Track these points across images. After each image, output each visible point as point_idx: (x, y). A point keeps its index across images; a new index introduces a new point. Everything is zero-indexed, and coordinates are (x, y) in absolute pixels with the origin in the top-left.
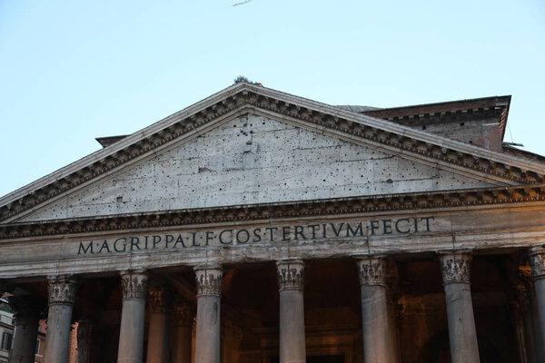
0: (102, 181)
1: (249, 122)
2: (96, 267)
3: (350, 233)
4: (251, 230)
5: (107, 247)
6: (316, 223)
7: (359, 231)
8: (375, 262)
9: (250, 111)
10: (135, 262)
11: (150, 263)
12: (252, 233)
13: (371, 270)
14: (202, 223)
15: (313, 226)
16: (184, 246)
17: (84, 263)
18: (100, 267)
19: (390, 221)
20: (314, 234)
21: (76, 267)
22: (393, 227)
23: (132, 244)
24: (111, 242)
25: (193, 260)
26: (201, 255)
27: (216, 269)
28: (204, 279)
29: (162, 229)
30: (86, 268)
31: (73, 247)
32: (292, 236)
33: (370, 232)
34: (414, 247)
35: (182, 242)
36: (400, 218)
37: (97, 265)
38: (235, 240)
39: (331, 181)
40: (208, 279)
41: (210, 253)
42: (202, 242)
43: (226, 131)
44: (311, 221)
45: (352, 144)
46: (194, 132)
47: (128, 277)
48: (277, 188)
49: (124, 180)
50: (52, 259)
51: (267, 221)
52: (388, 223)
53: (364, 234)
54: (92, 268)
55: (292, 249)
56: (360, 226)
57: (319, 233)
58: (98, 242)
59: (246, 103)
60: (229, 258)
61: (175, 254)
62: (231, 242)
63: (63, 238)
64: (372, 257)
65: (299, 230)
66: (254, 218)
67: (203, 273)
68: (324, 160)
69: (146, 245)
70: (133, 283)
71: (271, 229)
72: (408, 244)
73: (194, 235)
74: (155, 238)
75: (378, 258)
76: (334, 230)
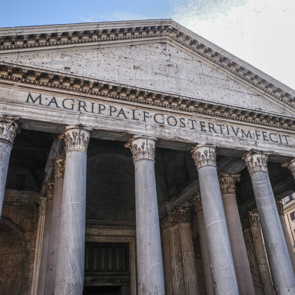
0: (52, 51)
1: (168, 48)
2: (44, 117)
3: (244, 136)
4: (178, 117)
5: (55, 102)
6: (221, 124)
7: (249, 135)
9: (168, 42)
11: (97, 124)
12: (178, 120)
13: (262, 162)
14: (142, 103)
15: (220, 126)
16: (126, 118)
17: (33, 110)
18: (49, 118)
20: (222, 131)
22: (268, 137)
23: (80, 106)
24: (60, 99)
25: (134, 129)
26: (141, 127)
27: (154, 140)
28: (145, 146)
31: (22, 95)
32: (207, 129)
33: (256, 137)
35: (123, 113)
36: (271, 132)
37: (46, 115)
38: (166, 123)
39: (227, 100)
40: (149, 146)
41: (149, 127)
42: (141, 118)
43: (151, 49)
44: (219, 121)
45: (235, 82)
49: (71, 56)
51: (191, 114)
52: (265, 134)
53: (252, 137)
54: (40, 116)
55: (209, 137)
56: (249, 132)
57: (225, 131)
58: (47, 96)
59: (167, 36)
60: (163, 134)
61: (119, 122)
62: (163, 123)
63: (12, 85)
64: (262, 152)
65: (211, 126)
66: (182, 110)
67: (145, 141)
68: (220, 86)
69: (93, 110)
70: (81, 137)
71: (192, 121)
72: (279, 149)
73: (134, 111)
74: (100, 105)
75: (266, 155)
76: (234, 131)
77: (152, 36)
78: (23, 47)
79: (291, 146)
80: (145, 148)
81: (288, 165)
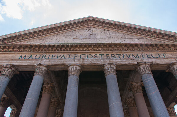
2: (25, 63)
3: (134, 57)
5: (32, 57)
6: (119, 54)
7: (137, 57)
8: (147, 65)
9: (92, 26)
10: (43, 62)
11: (50, 63)
12: (93, 56)
13: (146, 68)
14: (74, 51)
15: (119, 55)
17: (20, 61)
18: (27, 63)
19: (149, 54)
20: (119, 57)
21: (16, 63)
22: (151, 56)
23: (43, 57)
24: (34, 56)
25: (68, 63)
26: (72, 61)
27: (79, 66)
28: (73, 69)
29: (56, 52)
30: (21, 63)
32: (110, 57)
33: (142, 57)
34: (162, 62)
35: (64, 57)
36: (153, 53)
38: (87, 57)
40: (75, 69)
41: (76, 60)
42: (73, 57)
43: (83, 30)
45: (128, 35)
46: (72, 29)
47: (39, 67)
49: (44, 39)
50: (7, 60)
51: (100, 51)
52: (148, 55)
53: (140, 57)
54: (23, 63)
55: (111, 61)
56: (137, 55)
58: (28, 55)
59: (90, 24)
60: (84, 63)
61: (61, 60)
62: (85, 58)
63: (14, 53)
64: (145, 63)
65: (113, 55)
66: (95, 50)
67: (73, 67)
68: (119, 38)
69: (49, 57)
70: (40, 69)
72: (158, 61)
74: (53, 55)
75: (149, 64)
76: (127, 56)
77: (83, 25)
78: (23, 39)
79: (167, 58)
80: (73, 70)
81: (169, 70)
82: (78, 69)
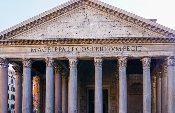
0: (37, 28)
1: (86, 11)
2: (37, 56)
3: (117, 50)
4: (86, 47)
5: (40, 50)
7: (120, 49)
8: (124, 59)
11: (54, 56)
12: (86, 48)
13: (123, 62)
14: (71, 44)
15: (106, 47)
16: (65, 51)
17: (33, 55)
18: (39, 56)
20: (106, 50)
21: (30, 56)
22: (130, 49)
23: (48, 50)
24: (41, 48)
25: (68, 56)
26: (70, 54)
27: (75, 59)
29: (57, 45)
31: (29, 49)
32: (99, 50)
33: (123, 50)
34: (136, 55)
35: (64, 50)
36: (132, 46)
38: (81, 50)
39: (112, 33)
40: (73, 62)
41: (73, 54)
42: (71, 50)
43: (78, 14)
44: (105, 45)
45: (118, 21)
46: (67, 13)
47: (48, 60)
48: (95, 34)
49: (44, 28)
50: (23, 53)
51: (91, 44)
52: (128, 47)
53: (121, 50)
55: (99, 54)
56: (120, 48)
57: (108, 49)
58: (37, 48)
60: (79, 56)
61: (62, 54)
62: (80, 51)
63: (26, 46)
64: (123, 57)
65: (101, 48)
66: (87, 43)
67: (71, 60)
68: (109, 26)
69: (53, 50)
70: (49, 62)
71: (93, 47)
72: (134, 54)
73: (68, 48)
74: (55, 48)
76: (112, 49)
77: (77, 7)
82: (75, 62)
